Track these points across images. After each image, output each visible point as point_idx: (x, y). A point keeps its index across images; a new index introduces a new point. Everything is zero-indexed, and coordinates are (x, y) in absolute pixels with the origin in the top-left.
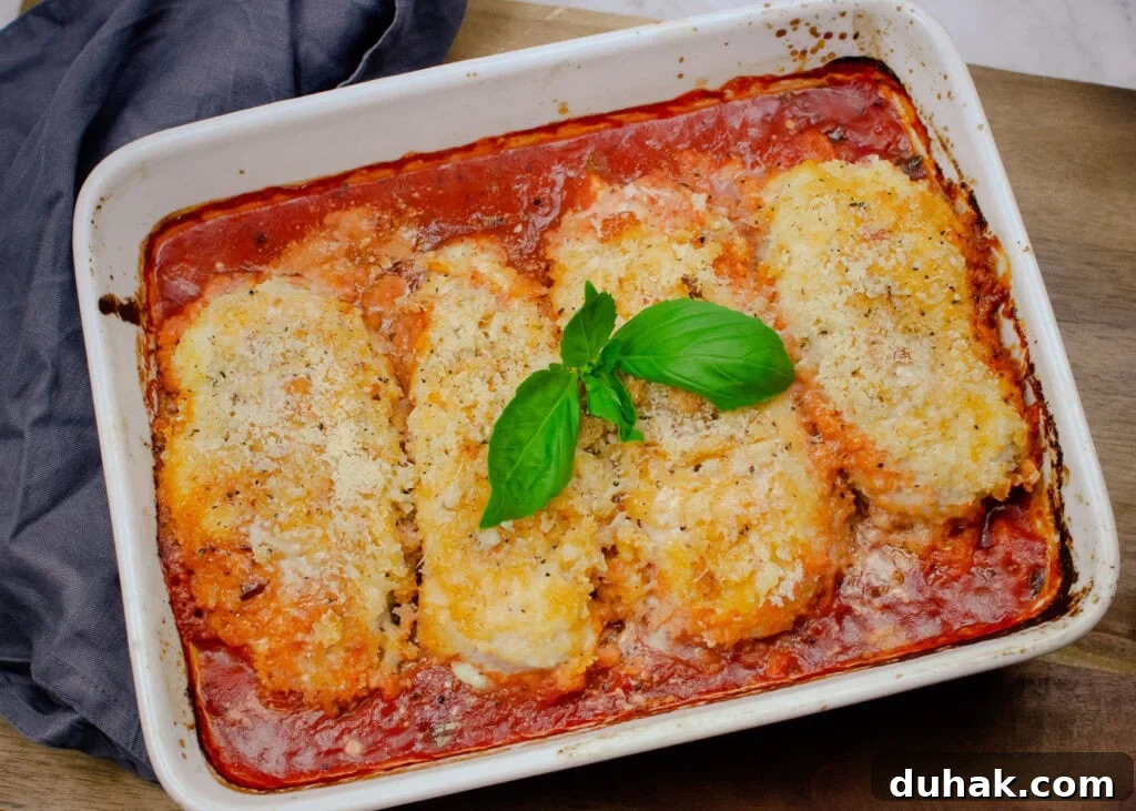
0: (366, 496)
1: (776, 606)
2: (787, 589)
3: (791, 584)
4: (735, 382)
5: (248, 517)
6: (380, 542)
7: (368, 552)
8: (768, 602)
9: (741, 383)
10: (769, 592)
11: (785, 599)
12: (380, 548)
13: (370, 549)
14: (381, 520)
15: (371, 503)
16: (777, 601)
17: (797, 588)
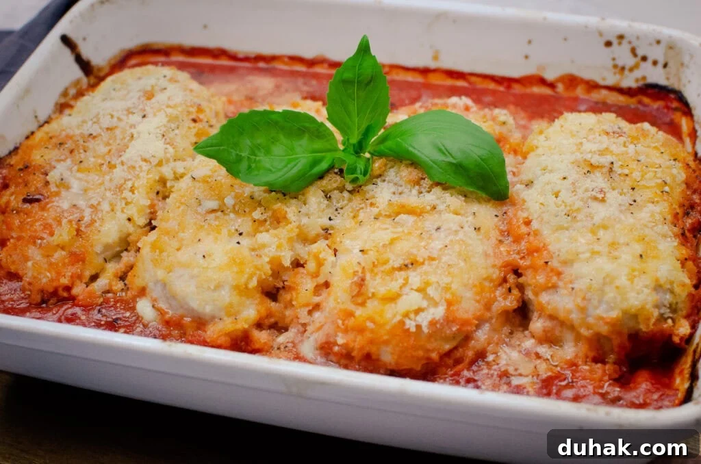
0: (145, 160)
1: (408, 329)
2: (424, 320)
3: (430, 318)
4: (451, 160)
5: (63, 157)
6: (136, 192)
7: (124, 195)
8: (402, 323)
9: (454, 161)
10: (406, 315)
11: (419, 327)
12: (133, 196)
13: (127, 194)
14: (145, 179)
15: (145, 166)
16: (411, 325)
17: (432, 323)
